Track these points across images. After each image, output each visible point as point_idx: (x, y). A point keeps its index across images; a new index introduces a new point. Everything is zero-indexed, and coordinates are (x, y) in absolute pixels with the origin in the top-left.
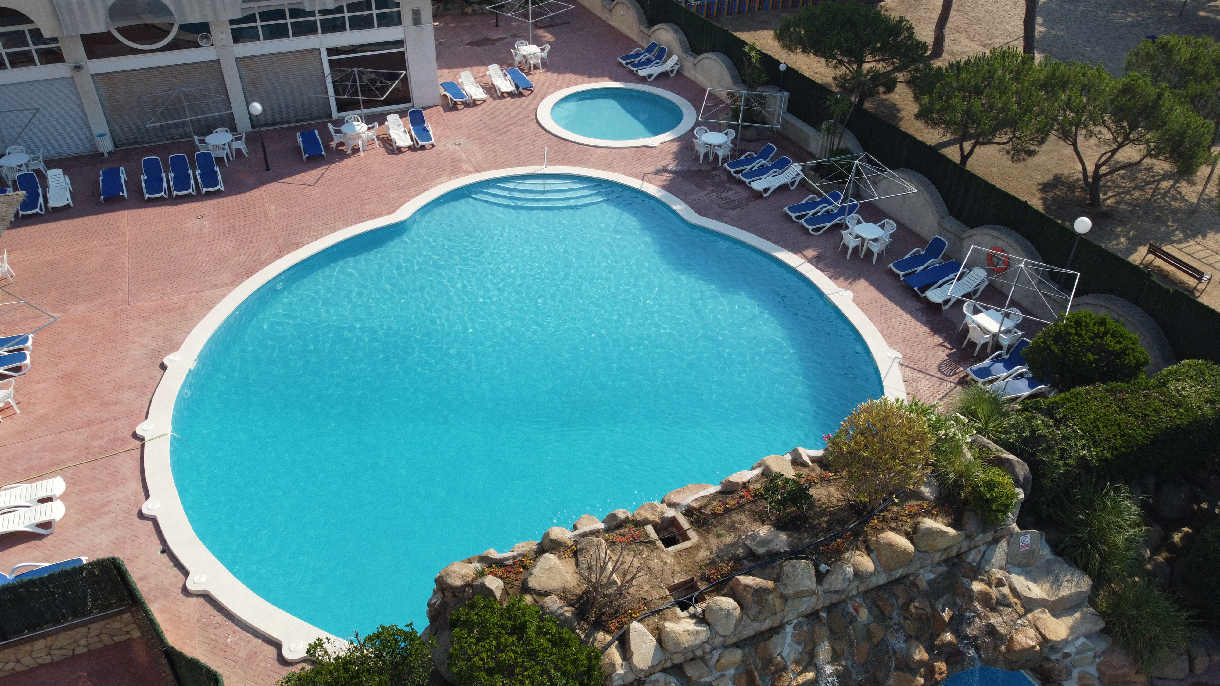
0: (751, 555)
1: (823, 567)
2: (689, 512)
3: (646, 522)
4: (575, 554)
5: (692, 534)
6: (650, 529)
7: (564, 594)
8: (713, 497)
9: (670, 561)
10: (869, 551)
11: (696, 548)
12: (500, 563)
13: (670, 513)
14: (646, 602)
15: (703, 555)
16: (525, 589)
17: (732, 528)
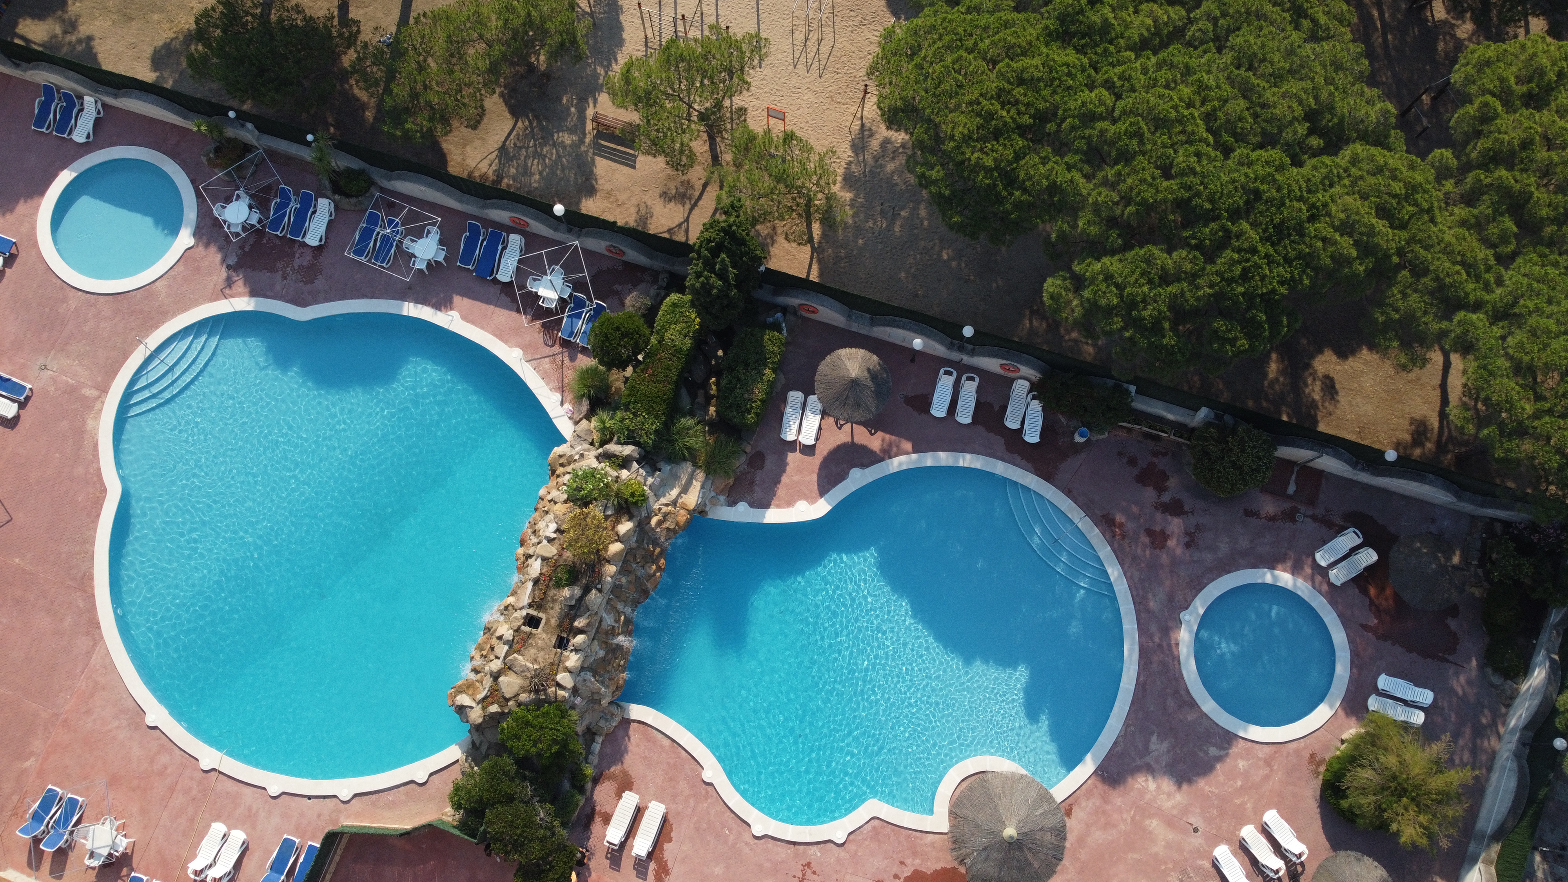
0: (571, 607)
1: (599, 586)
2: (530, 605)
3: (519, 628)
4: (510, 668)
5: (541, 615)
6: (523, 628)
7: (523, 689)
8: (533, 590)
9: (544, 636)
10: (609, 562)
11: (548, 620)
12: (486, 698)
13: (524, 613)
14: (552, 664)
15: (554, 622)
16: (508, 700)
17: (554, 601)
